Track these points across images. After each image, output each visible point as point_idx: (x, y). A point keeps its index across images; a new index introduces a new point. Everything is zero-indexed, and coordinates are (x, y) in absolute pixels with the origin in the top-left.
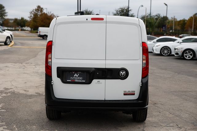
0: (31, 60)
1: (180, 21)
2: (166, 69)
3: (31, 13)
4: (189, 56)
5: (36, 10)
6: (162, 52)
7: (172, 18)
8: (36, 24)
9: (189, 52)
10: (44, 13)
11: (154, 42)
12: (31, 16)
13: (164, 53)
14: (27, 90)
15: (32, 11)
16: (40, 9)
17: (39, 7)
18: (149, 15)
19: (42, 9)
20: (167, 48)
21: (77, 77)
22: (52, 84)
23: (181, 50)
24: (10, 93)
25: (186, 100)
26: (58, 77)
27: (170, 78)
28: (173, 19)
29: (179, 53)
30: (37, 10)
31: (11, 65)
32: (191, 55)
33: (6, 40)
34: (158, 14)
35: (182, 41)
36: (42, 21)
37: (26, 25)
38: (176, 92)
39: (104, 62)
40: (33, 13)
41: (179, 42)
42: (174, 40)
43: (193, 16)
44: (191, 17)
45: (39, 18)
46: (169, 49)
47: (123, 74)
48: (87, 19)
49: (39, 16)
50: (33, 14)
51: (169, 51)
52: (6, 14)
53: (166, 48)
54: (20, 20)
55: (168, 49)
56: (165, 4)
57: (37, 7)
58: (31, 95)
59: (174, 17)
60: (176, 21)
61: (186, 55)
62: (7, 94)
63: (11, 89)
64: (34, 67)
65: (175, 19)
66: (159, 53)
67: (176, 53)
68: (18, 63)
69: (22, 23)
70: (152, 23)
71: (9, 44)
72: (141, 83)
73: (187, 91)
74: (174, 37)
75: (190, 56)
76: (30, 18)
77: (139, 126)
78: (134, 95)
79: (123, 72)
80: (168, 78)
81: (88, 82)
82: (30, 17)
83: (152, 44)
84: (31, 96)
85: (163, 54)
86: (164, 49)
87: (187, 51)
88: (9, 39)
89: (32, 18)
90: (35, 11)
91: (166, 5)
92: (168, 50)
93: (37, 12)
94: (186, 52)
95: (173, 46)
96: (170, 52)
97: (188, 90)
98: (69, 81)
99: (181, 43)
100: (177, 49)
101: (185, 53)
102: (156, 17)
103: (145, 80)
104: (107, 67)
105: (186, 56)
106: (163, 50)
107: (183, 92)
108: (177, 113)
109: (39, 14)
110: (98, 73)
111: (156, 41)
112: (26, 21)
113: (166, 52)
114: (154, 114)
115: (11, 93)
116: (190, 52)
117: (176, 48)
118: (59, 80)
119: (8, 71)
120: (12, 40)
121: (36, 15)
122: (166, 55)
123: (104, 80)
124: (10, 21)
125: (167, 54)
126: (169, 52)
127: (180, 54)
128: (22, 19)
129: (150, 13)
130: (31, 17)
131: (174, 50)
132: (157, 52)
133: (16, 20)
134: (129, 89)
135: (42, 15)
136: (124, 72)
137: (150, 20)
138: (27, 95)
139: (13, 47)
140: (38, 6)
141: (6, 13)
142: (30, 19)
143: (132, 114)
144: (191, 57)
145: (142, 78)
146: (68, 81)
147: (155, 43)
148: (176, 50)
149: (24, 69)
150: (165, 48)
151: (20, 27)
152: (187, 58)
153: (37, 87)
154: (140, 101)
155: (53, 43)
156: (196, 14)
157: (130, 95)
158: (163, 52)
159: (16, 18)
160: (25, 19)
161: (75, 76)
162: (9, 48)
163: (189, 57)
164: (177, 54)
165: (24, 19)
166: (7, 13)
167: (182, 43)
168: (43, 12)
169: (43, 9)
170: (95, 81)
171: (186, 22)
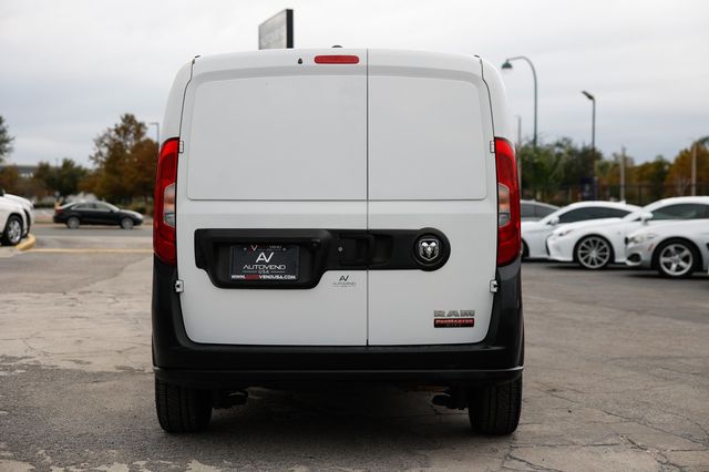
0: (98, 284)
1: (646, 167)
2: (594, 303)
3: (100, 142)
4: (678, 266)
5: (117, 131)
6: (580, 256)
7: (615, 155)
8: (116, 179)
9: (679, 250)
10: (149, 141)
11: (549, 223)
12: (100, 154)
13: (586, 261)
14: (87, 360)
15: (106, 135)
16: (132, 127)
17: (129, 119)
18: (530, 143)
19: (140, 126)
20: (599, 240)
21: (267, 264)
22: (178, 290)
23: (647, 244)
24: (21, 367)
25: (666, 379)
26: (199, 265)
27: (609, 324)
28: (621, 160)
29: (640, 253)
30: (122, 132)
31: (24, 298)
32: (686, 259)
33: (7, 228)
34: (565, 139)
35: (650, 215)
36: (141, 169)
37: (80, 184)
38: (628, 359)
39: (360, 208)
40: (107, 141)
41: (639, 220)
42: (621, 214)
43: (692, 148)
44: (686, 151)
45: (127, 160)
46: (605, 245)
47: (429, 249)
48: (300, 62)
49: (128, 152)
50: (106, 145)
51: (605, 250)
52: (7, 146)
53: (595, 242)
54: (58, 170)
55: (601, 244)
56: (585, 93)
57: (124, 120)
58: (101, 374)
59: (624, 150)
60: (629, 165)
61: (667, 260)
62: (12, 370)
63: (26, 358)
64: (111, 300)
65: (625, 159)
66: (570, 259)
67: (629, 255)
68: (51, 291)
69: (65, 181)
70: (542, 165)
71: (18, 242)
72: (495, 283)
73: (670, 357)
74: (622, 205)
75: (682, 264)
76: (97, 161)
77: (494, 446)
78: (471, 325)
79: (429, 243)
80: (602, 323)
81: (305, 280)
82: (97, 155)
83: (542, 231)
84: (98, 377)
85: (585, 264)
86: (588, 243)
87: (672, 248)
88: (17, 224)
89: (104, 160)
90: (113, 134)
91: (590, 97)
92: (602, 248)
93: (122, 140)
94: (668, 251)
95: (619, 233)
96: (608, 253)
97: (675, 354)
98: (238, 277)
99: (647, 220)
100: (633, 239)
101: (663, 252)
102: (557, 150)
103: (508, 272)
104: (373, 226)
105: (668, 265)
106: (583, 248)
107: (654, 358)
108: (633, 412)
109: (128, 143)
110: (340, 249)
111: (557, 219)
112: (81, 172)
113: (593, 256)
114: (550, 415)
115: (27, 370)
116: (682, 250)
117: (630, 236)
118: (203, 276)
119: (14, 311)
120: (28, 229)
121: (116, 150)
122: (597, 266)
123: (362, 274)
124: (23, 175)
125: (599, 262)
126: (604, 257)
127: (646, 257)
128: (67, 164)
129: (535, 136)
130: (100, 158)
131: (624, 245)
132: (562, 255)
133: (43, 171)
134: (453, 305)
135: (139, 146)
136: (433, 244)
137: (535, 155)
138: (86, 373)
139: (32, 250)
140: (127, 116)
141: (7, 141)
142: (97, 166)
143: (466, 410)
144: (687, 267)
145: (497, 266)
146: (233, 277)
147: (553, 224)
148: (631, 245)
149: (73, 305)
150: (590, 240)
151: (57, 194)
152: (672, 272)
153: (120, 352)
154: (493, 345)
155: (181, 147)
156: (703, 141)
157: (458, 326)
158: (583, 255)
159: (45, 161)
160: (76, 165)
161: (259, 259)
162: (17, 255)
163: (679, 268)
164: (634, 257)
165: (73, 165)
166: (13, 139)
167: (650, 222)
168: (142, 139)
169: (146, 128)
170: (330, 277)
171: (667, 168)
